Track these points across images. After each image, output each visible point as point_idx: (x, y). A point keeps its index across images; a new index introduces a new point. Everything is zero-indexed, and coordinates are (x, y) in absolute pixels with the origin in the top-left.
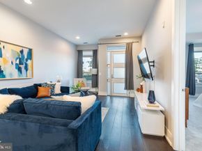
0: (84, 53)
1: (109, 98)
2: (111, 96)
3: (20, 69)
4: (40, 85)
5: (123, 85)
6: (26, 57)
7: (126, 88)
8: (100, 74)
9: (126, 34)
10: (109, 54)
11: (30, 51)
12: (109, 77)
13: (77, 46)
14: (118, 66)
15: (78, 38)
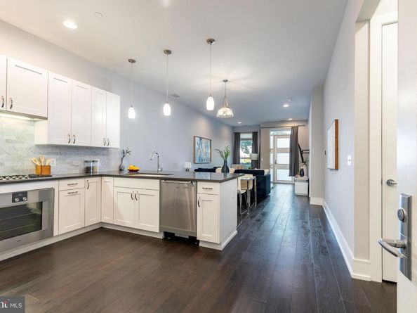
0: (242, 136)
2: (274, 183)
5: (288, 171)
7: (291, 175)
8: (262, 160)
10: (272, 138)
12: (272, 162)
13: (233, 128)
14: (283, 151)
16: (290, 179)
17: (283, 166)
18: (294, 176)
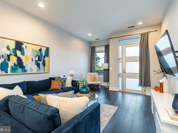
0: (97, 49)
1: (120, 94)
2: (123, 93)
3: (38, 65)
4: (54, 79)
6: (44, 55)
7: (140, 85)
8: (111, 69)
9: (140, 23)
10: (120, 47)
11: (48, 49)
12: (121, 71)
14: (132, 59)
15: (90, 35)
16: (140, 89)
17: (132, 76)
18: (145, 86)
